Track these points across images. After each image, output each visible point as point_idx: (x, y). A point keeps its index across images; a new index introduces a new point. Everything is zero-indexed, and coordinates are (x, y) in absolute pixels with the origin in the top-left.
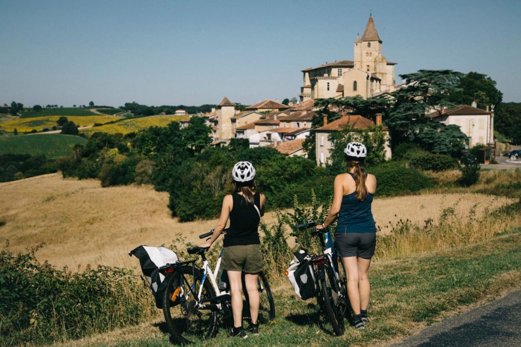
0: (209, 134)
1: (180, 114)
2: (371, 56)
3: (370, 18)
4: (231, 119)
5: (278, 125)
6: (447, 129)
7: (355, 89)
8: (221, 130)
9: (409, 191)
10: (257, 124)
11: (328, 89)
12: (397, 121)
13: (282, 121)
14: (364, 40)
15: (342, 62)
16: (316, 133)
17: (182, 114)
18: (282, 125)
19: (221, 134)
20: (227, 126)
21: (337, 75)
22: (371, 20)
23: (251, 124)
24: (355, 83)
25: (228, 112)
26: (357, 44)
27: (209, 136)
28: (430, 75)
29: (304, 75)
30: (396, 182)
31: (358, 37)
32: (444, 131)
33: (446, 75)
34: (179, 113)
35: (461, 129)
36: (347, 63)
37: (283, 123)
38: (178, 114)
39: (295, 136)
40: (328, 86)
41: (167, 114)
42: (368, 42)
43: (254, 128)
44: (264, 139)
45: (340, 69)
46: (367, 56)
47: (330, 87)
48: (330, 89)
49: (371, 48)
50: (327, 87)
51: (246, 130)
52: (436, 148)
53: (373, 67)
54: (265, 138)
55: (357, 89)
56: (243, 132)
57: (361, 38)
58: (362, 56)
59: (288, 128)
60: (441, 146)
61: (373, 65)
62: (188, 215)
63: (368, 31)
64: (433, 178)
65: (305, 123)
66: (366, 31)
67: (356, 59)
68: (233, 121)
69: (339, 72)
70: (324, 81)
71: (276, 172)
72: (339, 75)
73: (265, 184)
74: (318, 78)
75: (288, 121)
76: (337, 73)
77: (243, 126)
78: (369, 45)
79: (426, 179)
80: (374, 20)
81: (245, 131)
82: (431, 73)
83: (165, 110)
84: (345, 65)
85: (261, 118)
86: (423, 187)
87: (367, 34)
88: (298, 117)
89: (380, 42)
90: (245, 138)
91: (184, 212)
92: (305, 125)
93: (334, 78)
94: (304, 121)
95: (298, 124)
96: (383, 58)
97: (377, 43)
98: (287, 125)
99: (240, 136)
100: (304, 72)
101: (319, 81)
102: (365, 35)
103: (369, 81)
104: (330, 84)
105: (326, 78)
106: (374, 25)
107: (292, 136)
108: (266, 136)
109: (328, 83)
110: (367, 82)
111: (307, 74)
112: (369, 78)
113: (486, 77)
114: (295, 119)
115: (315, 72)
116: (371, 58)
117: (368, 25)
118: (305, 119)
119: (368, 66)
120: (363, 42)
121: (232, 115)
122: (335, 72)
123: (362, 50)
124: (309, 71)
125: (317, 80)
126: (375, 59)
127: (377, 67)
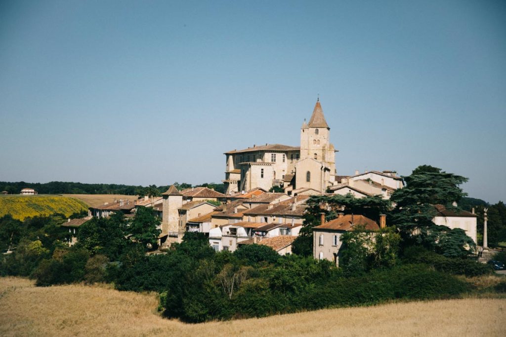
0: (156, 226)
1: (27, 194)
2: (319, 144)
3: (317, 103)
4: (179, 210)
5: (241, 218)
6: (453, 233)
7: (308, 180)
8: (168, 222)
9: (448, 295)
10: (213, 217)
11: (262, 176)
12: (403, 222)
13: (245, 215)
14: (311, 125)
15: (276, 147)
16: (314, 232)
17: (30, 194)
18: (246, 219)
19: (167, 226)
20: (174, 218)
21: (270, 161)
22: (318, 105)
23: (205, 216)
24: (308, 173)
25: (175, 202)
26: (303, 130)
27: (157, 229)
28: (433, 178)
29: (228, 158)
30: (433, 285)
31: (305, 123)
32: (451, 235)
33: (449, 179)
34: (26, 192)
35: (466, 233)
36: (282, 148)
37: (248, 217)
38: (24, 194)
39: (266, 232)
40: (262, 172)
41: (9, 193)
42: (315, 129)
43: (211, 222)
44: (226, 234)
45: (274, 153)
46: (314, 144)
47: (264, 174)
48: (264, 176)
49: (318, 136)
50: (260, 174)
51: (202, 223)
52: (446, 251)
53: (321, 155)
54: (228, 232)
55: (311, 181)
56: (198, 226)
57: (308, 123)
58: (309, 143)
59: (254, 223)
60: (451, 250)
61: (322, 153)
62: (200, 315)
63: (316, 117)
64: (470, 283)
65: (275, 217)
66: (313, 117)
67: (303, 147)
68: (182, 212)
69: (272, 157)
70: (258, 167)
71: (297, 272)
72: (272, 161)
73: (287, 284)
74: (251, 163)
75: (254, 215)
76: (271, 158)
77: (196, 219)
78: (317, 132)
79: (462, 284)
80: (321, 105)
81: (200, 224)
82: (434, 176)
83: (7, 188)
84: (279, 150)
85: (215, 210)
86: (461, 291)
87: (315, 120)
88: (265, 211)
89: (329, 129)
90: (201, 232)
91: (196, 312)
92: (274, 220)
93: (269, 164)
94: (273, 216)
95: (266, 219)
96: (331, 147)
97: (325, 130)
98: (252, 219)
99: (193, 230)
100: (228, 155)
101: (252, 167)
102: (312, 120)
103: (323, 171)
104: (264, 171)
105: (259, 164)
106: (322, 111)
107: (263, 232)
108: (229, 231)
109: (262, 170)
110: (321, 173)
111: (231, 157)
112: (323, 169)
113: (440, 172)
114: (261, 213)
115: (241, 156)
116: (318, 146)
117: (315, 110)
118: (274, 213)
119: (316, 154)
120: (310, 129)
121: (180, 206)
122: (268, 157)
123: (309, 138)
124: (234, 155)
125: (250, 166)
126: (324, 147)
127: (326, 155)
